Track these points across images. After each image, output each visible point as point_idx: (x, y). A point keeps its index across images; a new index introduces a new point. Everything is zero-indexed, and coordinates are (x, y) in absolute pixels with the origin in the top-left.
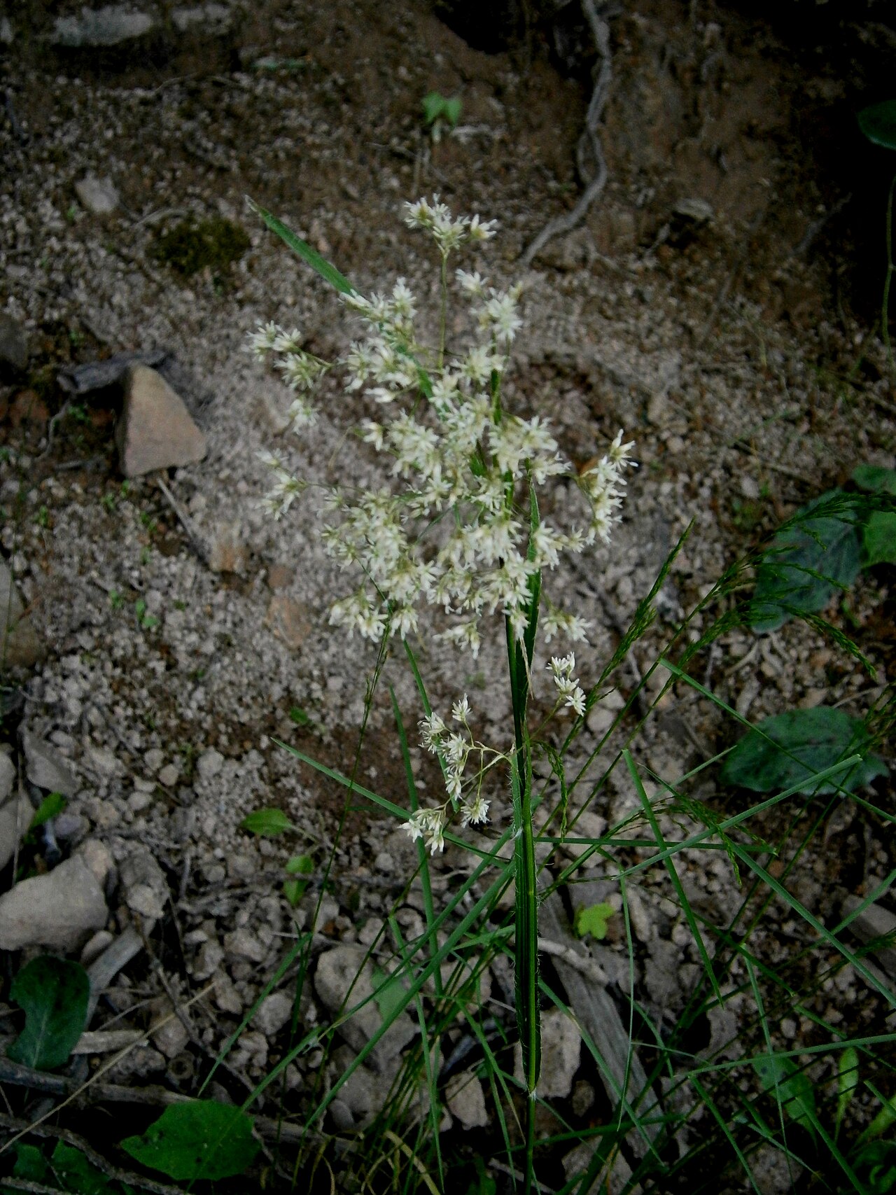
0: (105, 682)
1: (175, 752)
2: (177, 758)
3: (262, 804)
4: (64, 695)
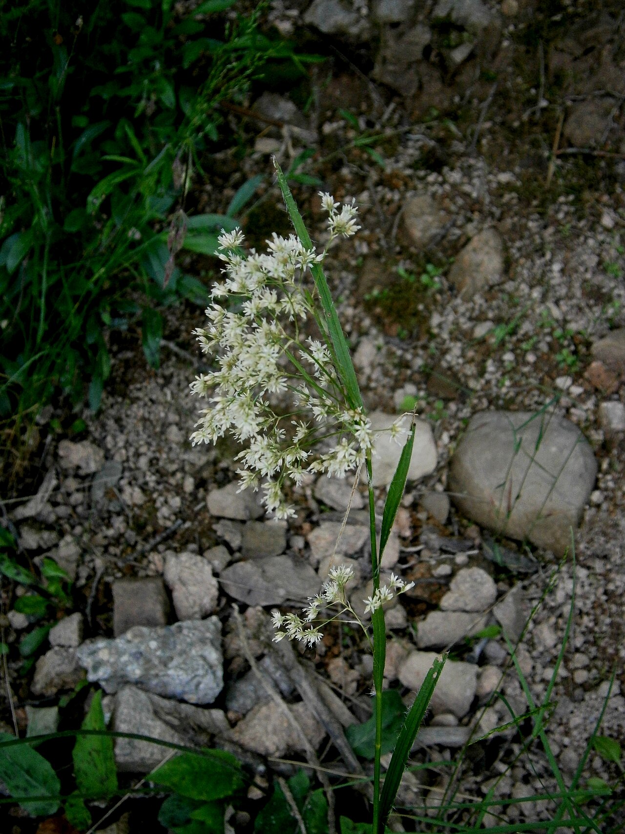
0: (593, 598)
1: (596, 667)
2: (594, 671)
3: (617, 738)
4: (561, 585)
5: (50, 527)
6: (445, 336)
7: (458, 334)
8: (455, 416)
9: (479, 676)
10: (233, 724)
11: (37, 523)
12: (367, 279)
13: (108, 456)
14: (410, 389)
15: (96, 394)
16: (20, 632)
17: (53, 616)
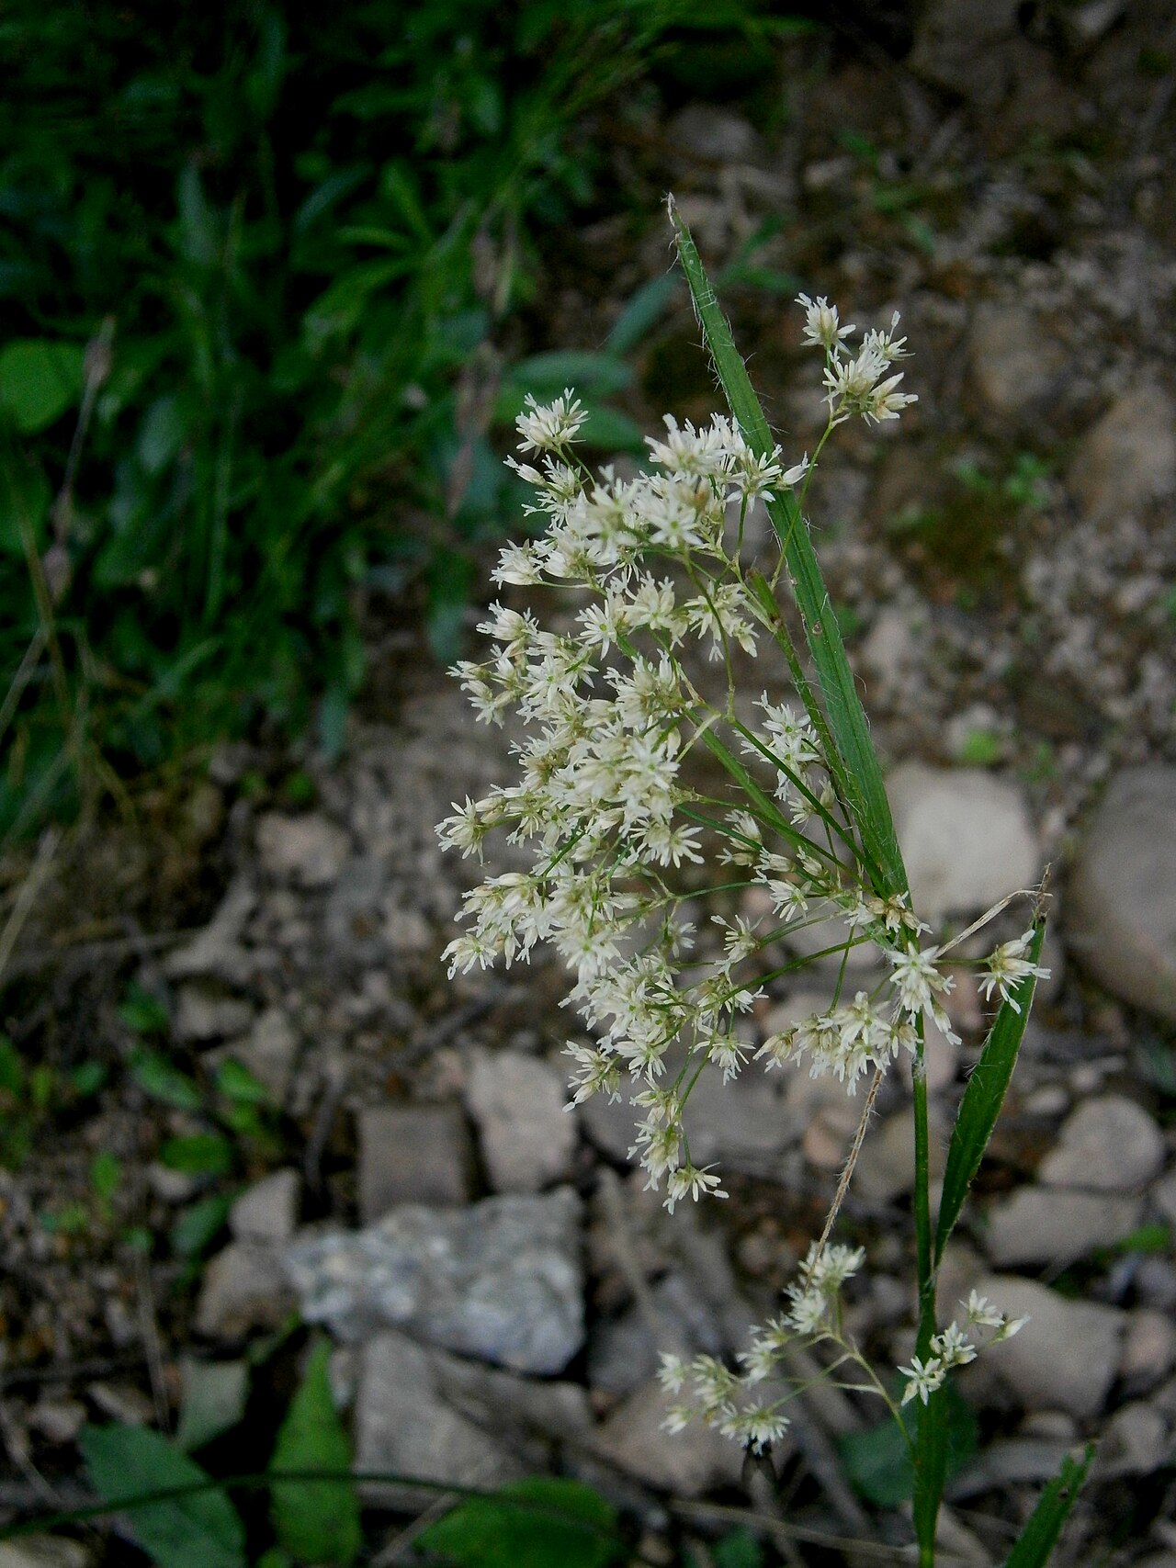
5: (236, 992)
6: (1056, 604)
7: (1083, 602)
8: (1074, 775)
9: (1123, 1334)
10: (601, 1417)
11: (213, 984)
12: (893, 485)
13: (358, 847)
14: (981, 717)
15: (335, 720)
16: (175, 1206)
17: (240, 1173)
